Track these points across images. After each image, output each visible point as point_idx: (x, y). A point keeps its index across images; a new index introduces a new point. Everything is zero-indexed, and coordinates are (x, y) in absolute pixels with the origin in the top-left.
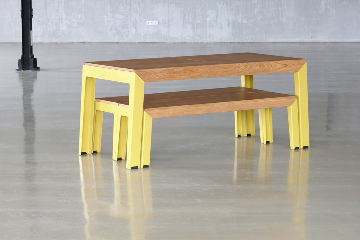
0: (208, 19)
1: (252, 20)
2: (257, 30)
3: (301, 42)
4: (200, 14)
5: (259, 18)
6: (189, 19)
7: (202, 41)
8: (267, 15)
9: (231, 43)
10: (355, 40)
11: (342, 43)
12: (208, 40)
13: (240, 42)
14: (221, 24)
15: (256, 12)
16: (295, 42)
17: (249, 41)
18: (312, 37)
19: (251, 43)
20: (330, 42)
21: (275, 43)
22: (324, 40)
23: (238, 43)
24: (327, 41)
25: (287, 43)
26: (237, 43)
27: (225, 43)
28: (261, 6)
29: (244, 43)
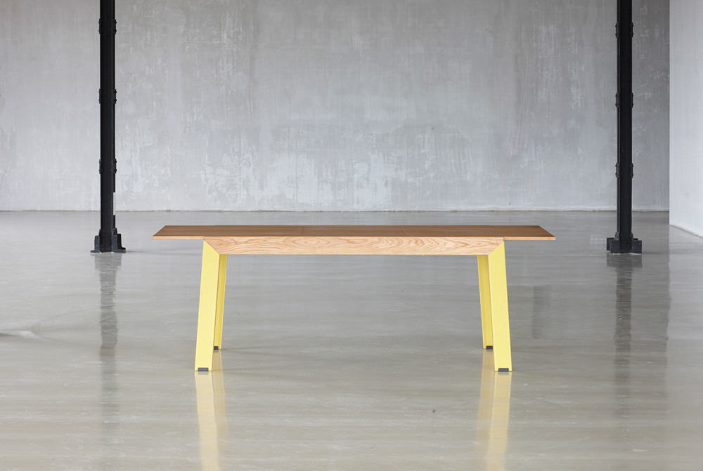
0: (356, 176)
1: (421, 178)
2: (428, 193)
3: (493, 211)
4: (344, 169)
5: (431, 175)
6: (327, 176)
7: (346, 209)
8: (443, 170)
9: (389, 211)
10: (574, 207)
11: (555, 211)
12: (356, 207)
13: (404, 210)
14: (375, 184)
15: (427, 166)
16: (485, 211)
17: (416, 209)
18: (510, 204)
19: (419, 212)
20: (536, 211)
21: (456, 211)
22: (529, 208)
23: (401, 211)
24: (533, 209)
25: (474, 212)
26: (399, 212)
27: (380, 212)
28: (435, 157)
29: (410, 212)
